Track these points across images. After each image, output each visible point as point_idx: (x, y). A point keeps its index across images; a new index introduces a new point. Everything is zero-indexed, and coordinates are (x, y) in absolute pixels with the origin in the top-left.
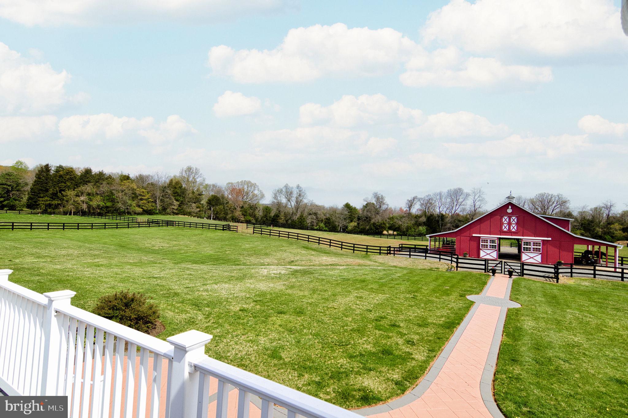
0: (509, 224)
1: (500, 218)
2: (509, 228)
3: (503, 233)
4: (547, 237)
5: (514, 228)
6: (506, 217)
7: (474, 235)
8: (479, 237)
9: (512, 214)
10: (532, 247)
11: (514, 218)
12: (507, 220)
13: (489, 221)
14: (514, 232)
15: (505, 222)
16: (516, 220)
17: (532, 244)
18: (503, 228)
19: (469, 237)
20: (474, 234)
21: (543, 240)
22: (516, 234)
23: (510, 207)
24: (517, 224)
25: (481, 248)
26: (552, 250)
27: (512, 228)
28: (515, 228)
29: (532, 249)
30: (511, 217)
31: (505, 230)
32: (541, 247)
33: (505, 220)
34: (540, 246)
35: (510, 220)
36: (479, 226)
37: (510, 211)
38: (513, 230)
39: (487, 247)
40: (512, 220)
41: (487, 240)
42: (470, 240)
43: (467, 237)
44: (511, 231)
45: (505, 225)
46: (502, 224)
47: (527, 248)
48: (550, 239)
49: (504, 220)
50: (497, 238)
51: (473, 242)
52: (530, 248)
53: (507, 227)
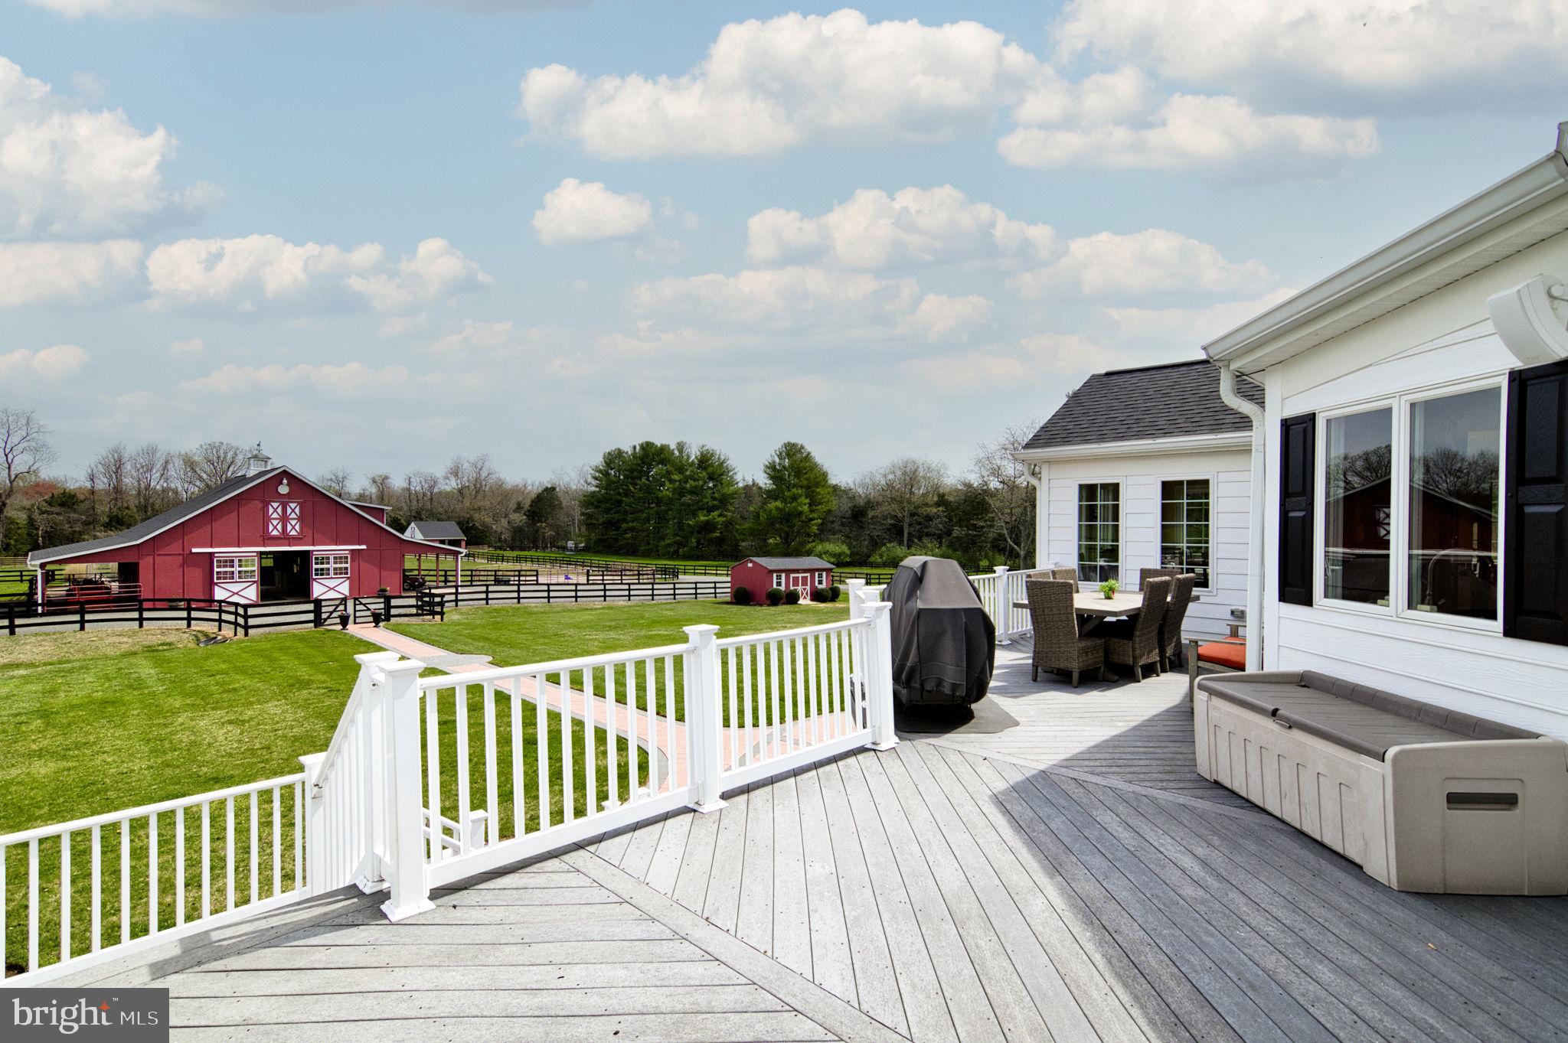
0: (284, 519)
1: (261, 505)
2: (284, 528)
3: (269, 542)
4: (359, 544)
5: (294, 528)
6: (275, 505)
7: (194, 550)
8: (211, 554)
9: (289, 496)
10: (332, 566)
11: (293, 505)
12: (279, 510)
13: (234, 515)
14: (294, 538)
15: (275, 515)
16: (297, 510)
17: (332, 560)
18: (271, 528)
19: (181, 557)
20: (195, 547)
21: (352, 551)
22: (300, 542)
23: (285, 481)
24: (300, 519)
25: (215, 581)
26: (369, 570)
27: (289, 528)
28: (297, 527)
29: (332, 572)
30: (287, 503)
31: (275, 533)
32: (348, 565)
33: (274, 510)
34: (347, 563)
35: (284, 510)
36: (209, 526)
37: (284, 489)
38: (293, 533)
39: (233, 578)
40: (289, 511)
41: (233, 561)
42: (183, 565)
43: (177, 557)
44: (288, 535)
45: (275, 522)
46: (266, 520)
47: (322, 569)
48: (364, 547)
49: (271, 510)
50: (257, 552)
51: (191, 568)
52: (328, 569)
53: (279, 527)
